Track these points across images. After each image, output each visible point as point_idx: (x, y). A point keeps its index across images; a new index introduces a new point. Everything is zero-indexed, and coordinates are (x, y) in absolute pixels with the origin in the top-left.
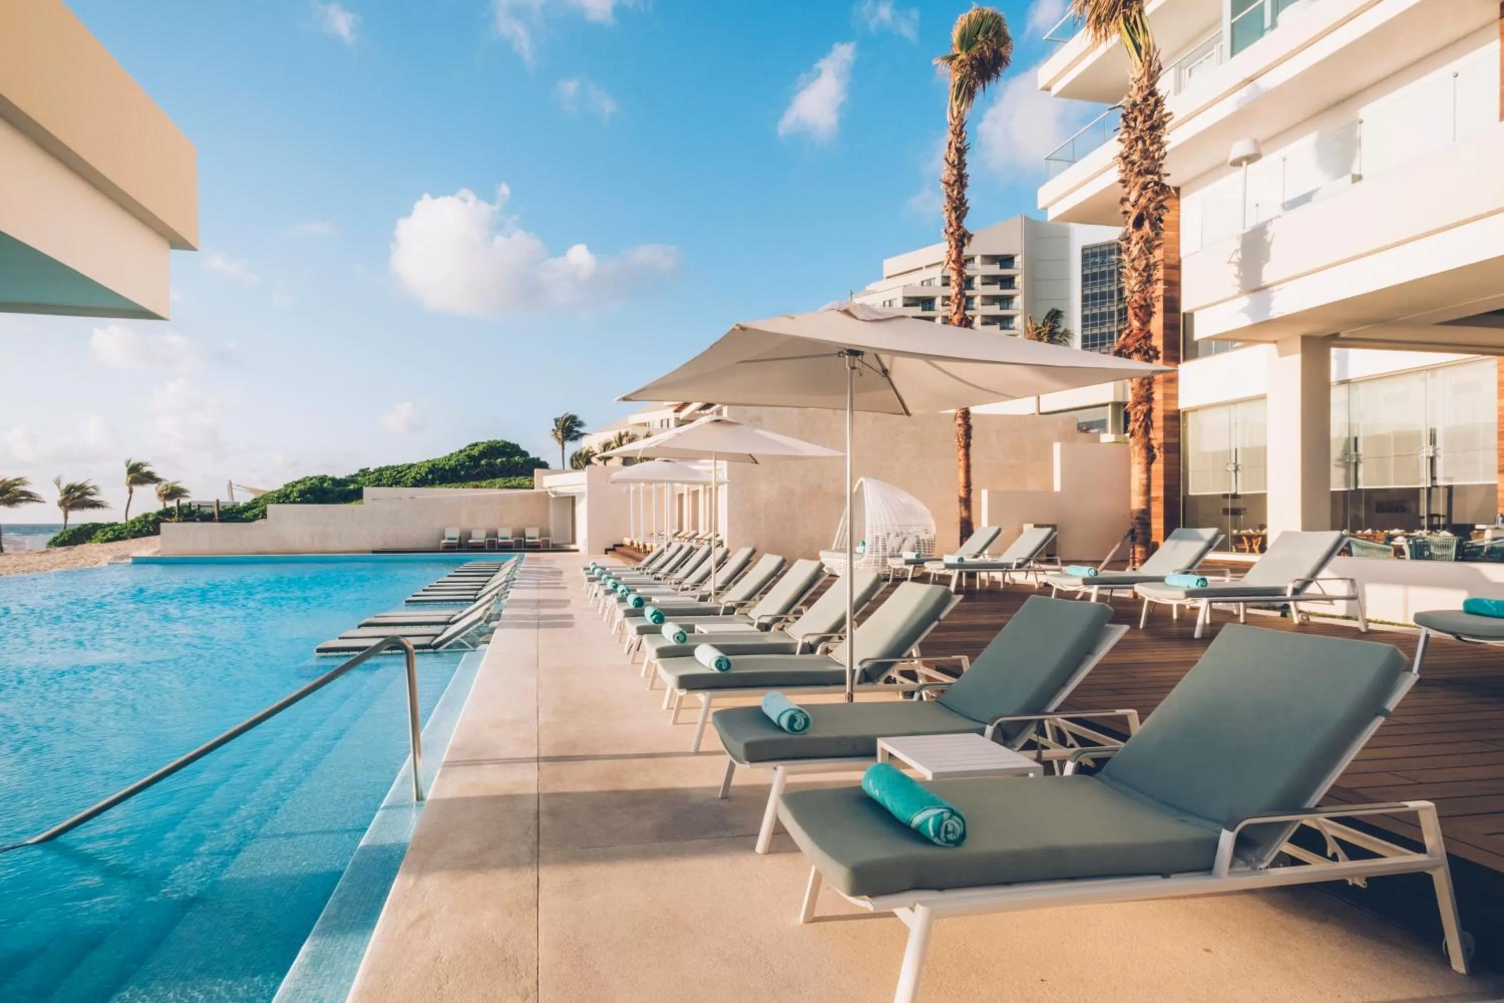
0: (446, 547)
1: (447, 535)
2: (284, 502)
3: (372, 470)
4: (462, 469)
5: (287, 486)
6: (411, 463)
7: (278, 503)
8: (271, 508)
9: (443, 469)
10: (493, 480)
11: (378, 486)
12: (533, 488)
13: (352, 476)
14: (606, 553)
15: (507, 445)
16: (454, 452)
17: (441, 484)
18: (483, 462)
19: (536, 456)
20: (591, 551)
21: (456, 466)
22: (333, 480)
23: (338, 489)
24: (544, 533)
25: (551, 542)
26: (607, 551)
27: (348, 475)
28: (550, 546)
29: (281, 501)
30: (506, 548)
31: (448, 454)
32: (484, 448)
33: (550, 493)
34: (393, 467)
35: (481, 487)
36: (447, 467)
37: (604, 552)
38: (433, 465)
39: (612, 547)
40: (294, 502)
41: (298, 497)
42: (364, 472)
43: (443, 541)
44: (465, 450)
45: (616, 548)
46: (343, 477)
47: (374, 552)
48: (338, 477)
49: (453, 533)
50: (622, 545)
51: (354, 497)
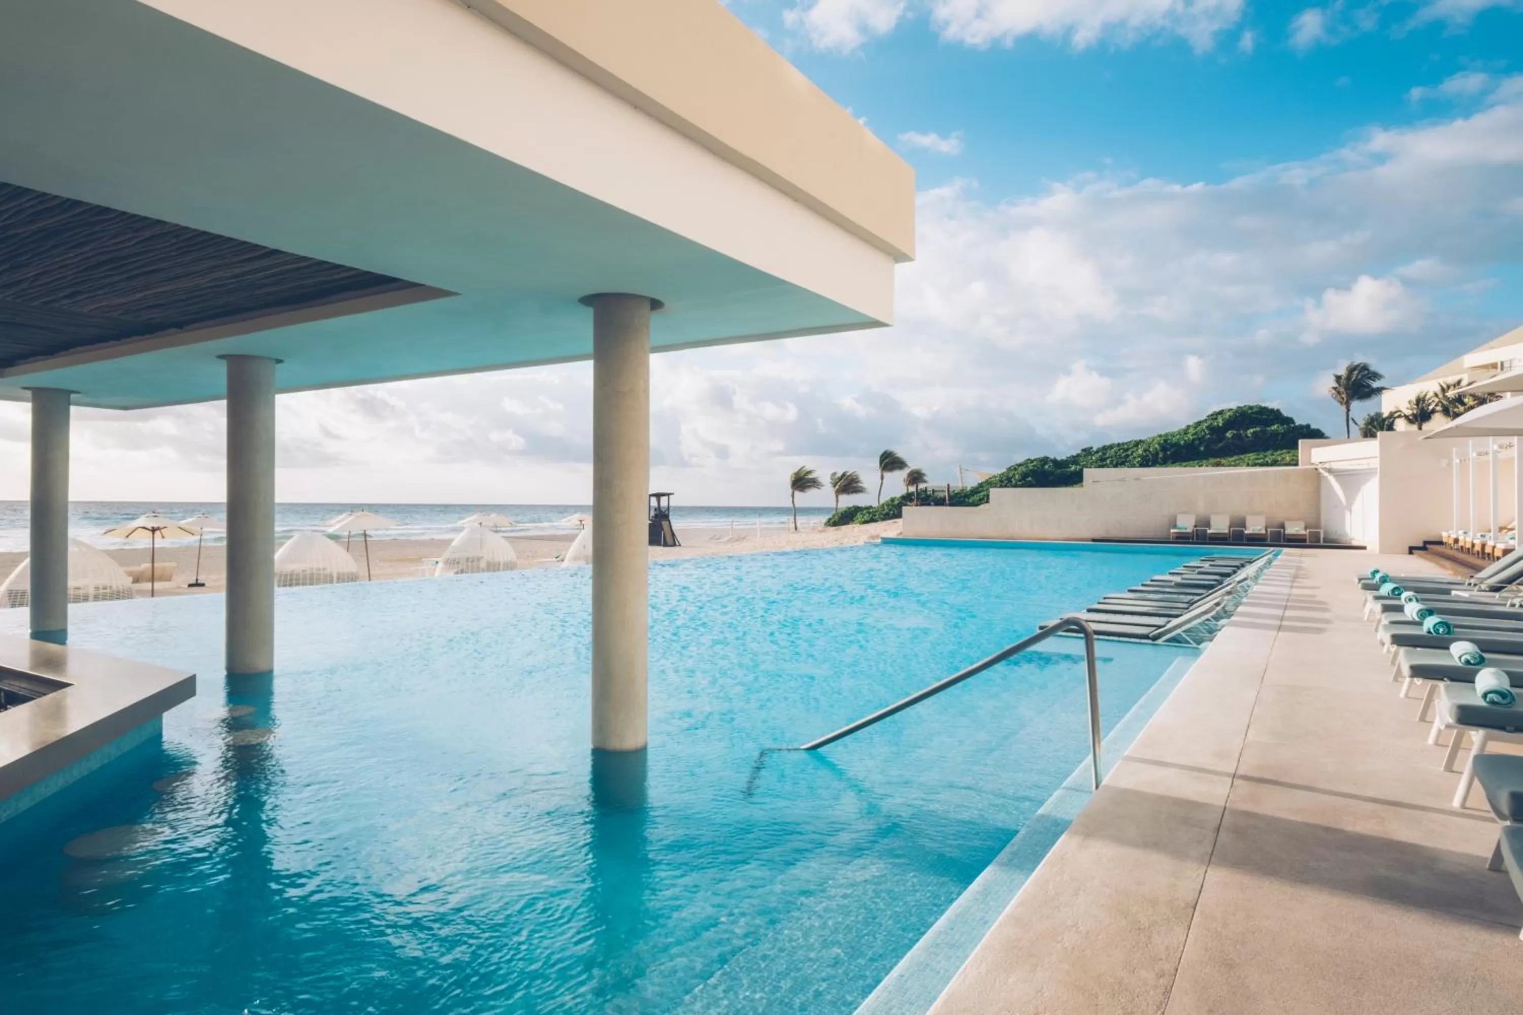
0: (1178, 538)
1: (1179, 524)
2: (1006, 486)
3: (1095, 449)
4: (1200, 445)
5: (1009, 469)
6: (1138, 439)
7: (1001, 486)
8: (993, 492)
9: (1177, 444)
10: (1242, 456)
11: (1103, 466)
12: (1297, 464)
13: (1074, 457)
14: (1411, 553)
15: (1263, 411)
16: (1191, 423)
17: (1173, 463)
18: (1229, 434)
19: (1304, 423)
20: (1386, 548)
21: (1194, 440)
22: (1055, 461)
23: (1059, 471)
24: (1314, 524)
25: (1322, 536)
26: (1411, 550)
27: (1069, 455)
28: (1322, 541)
29: (1004, 484)
30: (1257, 540)
31: (1183, 427)
32: (1230, 416)
33: (1321, 471)
34: (1119, 445)
35: (1223, 465)
36: (1182, 442)
37: (1407, 551)
38: (1165, 441)
39: (1421, 545)
40: (1016, 486)
41: (1020, 481)
42: (1087, 451)
43: (1172, 531)
44: (1205, 421)
45: (1428, 546)
46: (1064, 458)
47: (1094, 540)
48: (1059, 458)
49: (1187, 524)
50: (1441, 543)
51: (1076, 479)
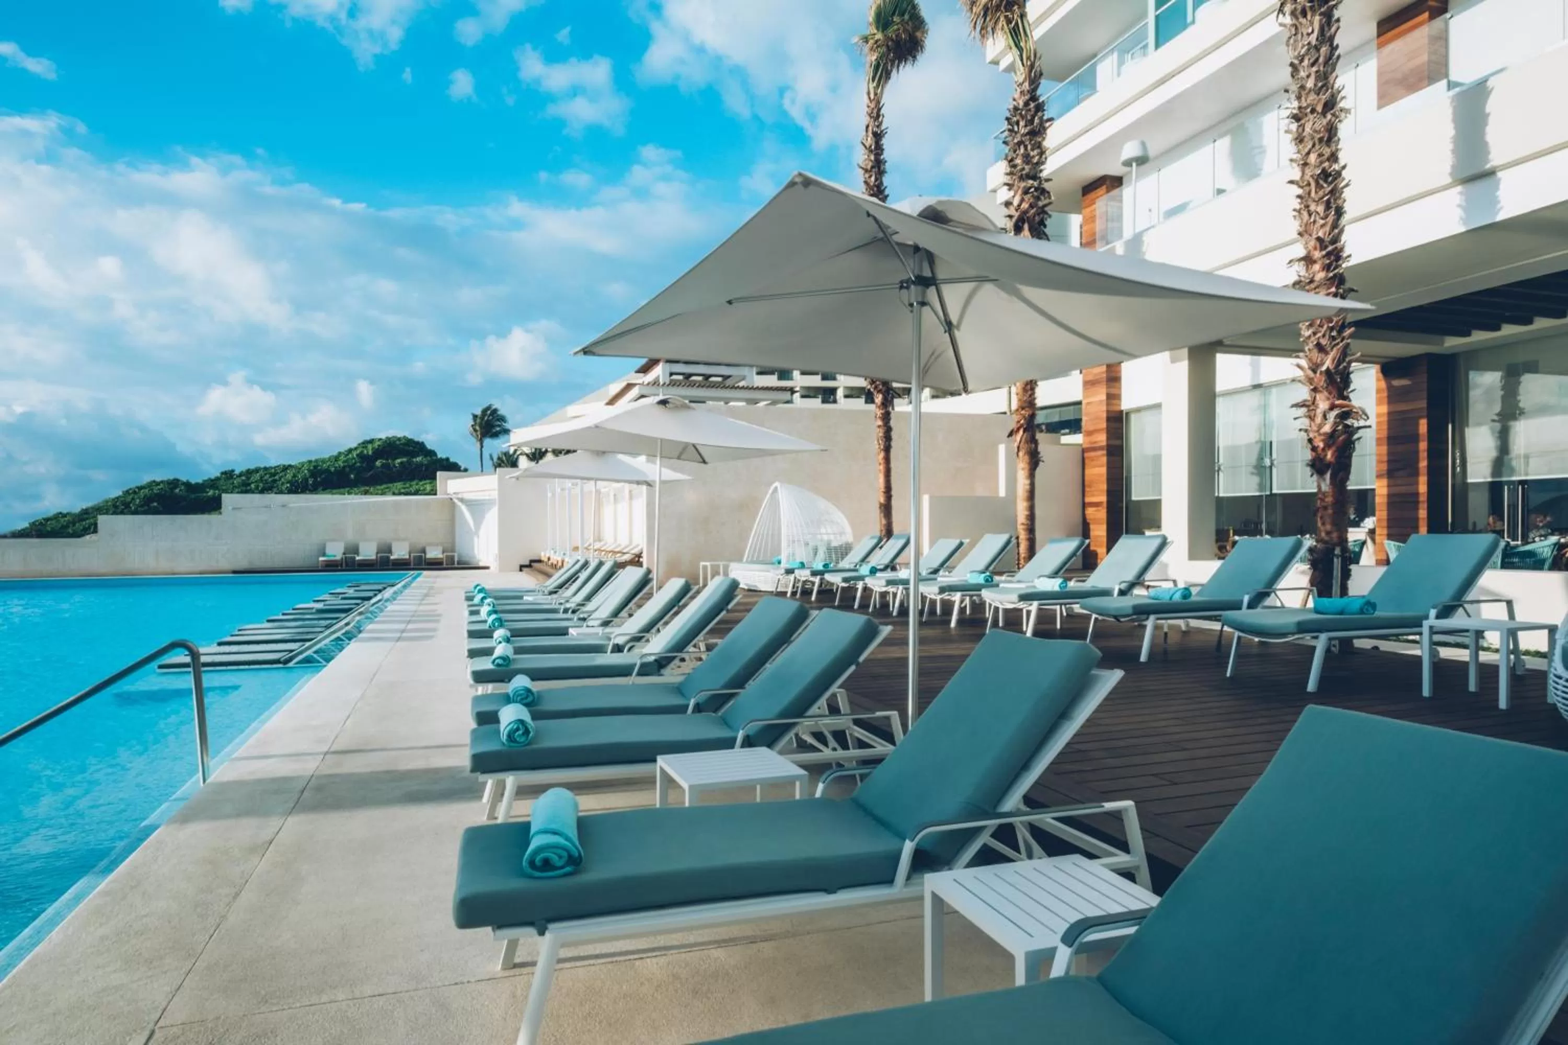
0: (327, 566)
1: (328, 552)
2: (122, 513)
3: (237, 472)
4: (351, 472)
5: (127, 493)
6: (287, 463)
7: (115, 513)
8: (102, 519)
9: (327, 471)
10: (391, 485)
11: (246, 492)
12: (435, 494)
13: (212, 480)
14: (521, 570)
15: (410, 442)
16: (342, 450)
17: (323, 490)
18: (378, 463)
19: (444, 457)
20: (502, 568)
21: (344, 467)
22: (188, 485)
23: (193, 496)
24: (450, 548)
25: (456, 559)
26: (522, 568)
27: (206, 478)
28: (456, 563)
29: (119, 510)
30: (402, 565)
31: (335, 453)
32: (379, 446)
33: (456, 501)
34: (265, 469)
35: (371, 494)
36: (333, 469)
37: (518, 568)
38: (315, 467)
39: (527, 563)
40: (135, 513)
41: (142, 506)
42: (228, 475)
43: (321, 559)
44: (356, 449)
45: (532, 564)
46: (200, 481)
47: (235, 572)
48: (193, 481)
49: (336, 552)
50: (540, 561)
51: (214, 506)
